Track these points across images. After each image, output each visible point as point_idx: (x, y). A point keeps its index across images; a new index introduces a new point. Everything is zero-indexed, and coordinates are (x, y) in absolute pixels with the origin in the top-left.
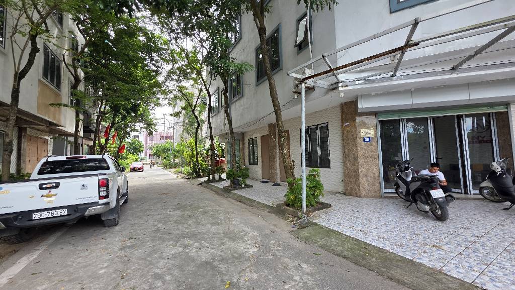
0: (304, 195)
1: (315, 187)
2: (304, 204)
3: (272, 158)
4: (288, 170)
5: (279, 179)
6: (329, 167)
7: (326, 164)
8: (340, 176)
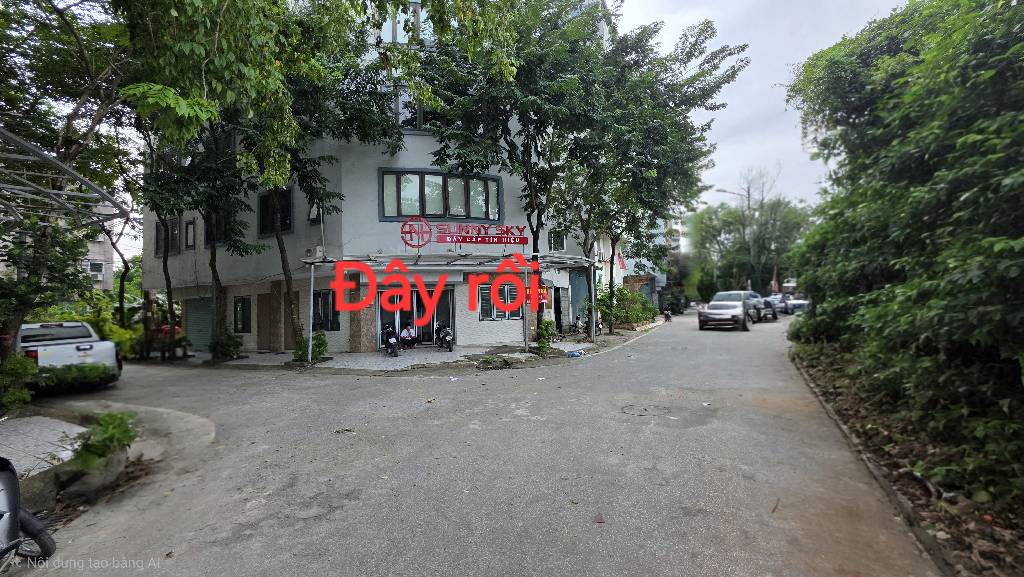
0: (310, 351)
1: (320, 344)
2: (310, 357)
3: (274, 323)
4: (296, 332)
5: (283, 347)
6: (338, 329)
7: (336, 327)
8: (347, 337)
